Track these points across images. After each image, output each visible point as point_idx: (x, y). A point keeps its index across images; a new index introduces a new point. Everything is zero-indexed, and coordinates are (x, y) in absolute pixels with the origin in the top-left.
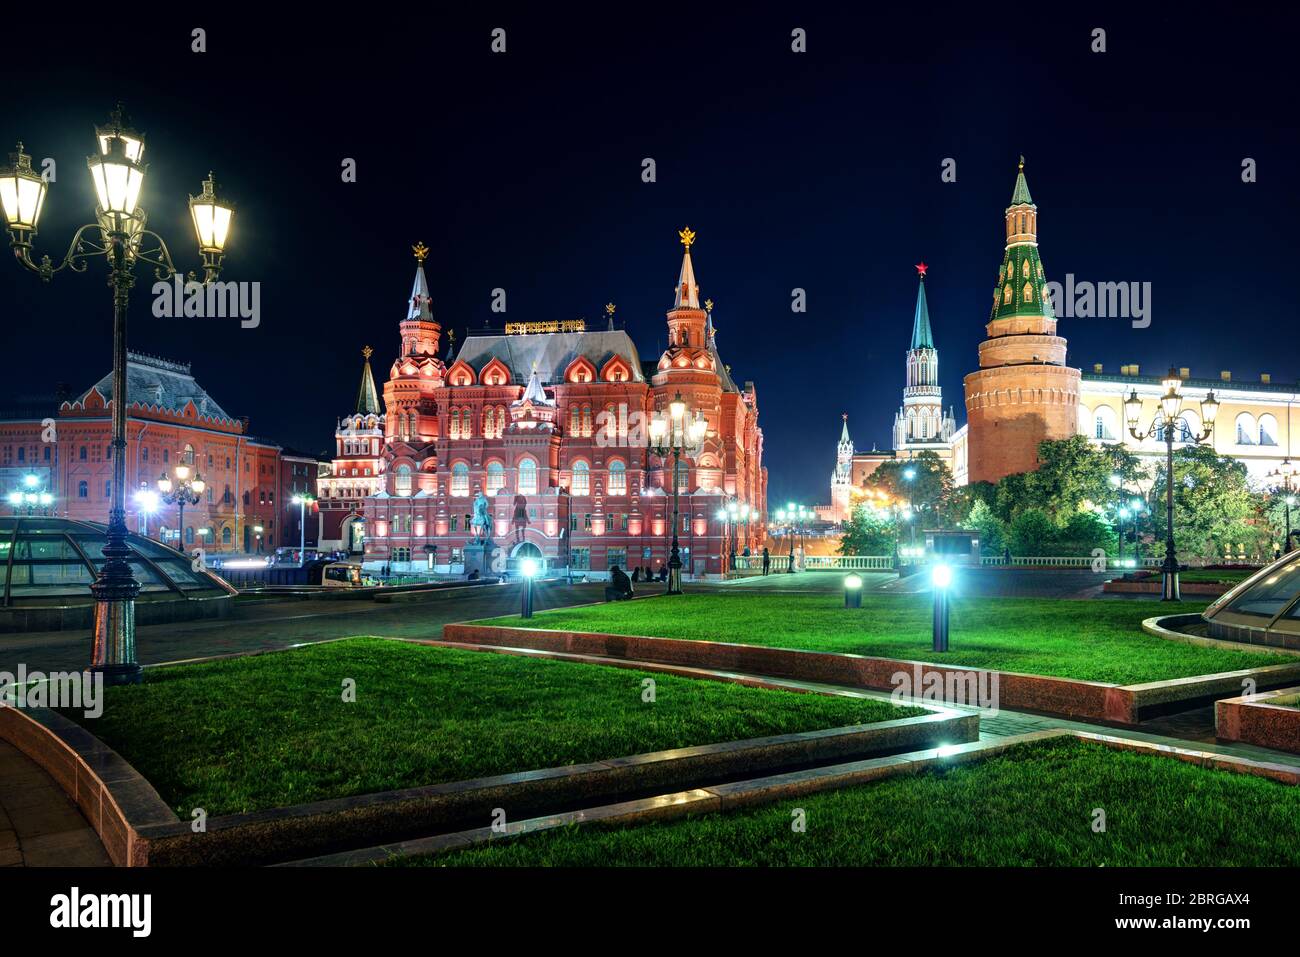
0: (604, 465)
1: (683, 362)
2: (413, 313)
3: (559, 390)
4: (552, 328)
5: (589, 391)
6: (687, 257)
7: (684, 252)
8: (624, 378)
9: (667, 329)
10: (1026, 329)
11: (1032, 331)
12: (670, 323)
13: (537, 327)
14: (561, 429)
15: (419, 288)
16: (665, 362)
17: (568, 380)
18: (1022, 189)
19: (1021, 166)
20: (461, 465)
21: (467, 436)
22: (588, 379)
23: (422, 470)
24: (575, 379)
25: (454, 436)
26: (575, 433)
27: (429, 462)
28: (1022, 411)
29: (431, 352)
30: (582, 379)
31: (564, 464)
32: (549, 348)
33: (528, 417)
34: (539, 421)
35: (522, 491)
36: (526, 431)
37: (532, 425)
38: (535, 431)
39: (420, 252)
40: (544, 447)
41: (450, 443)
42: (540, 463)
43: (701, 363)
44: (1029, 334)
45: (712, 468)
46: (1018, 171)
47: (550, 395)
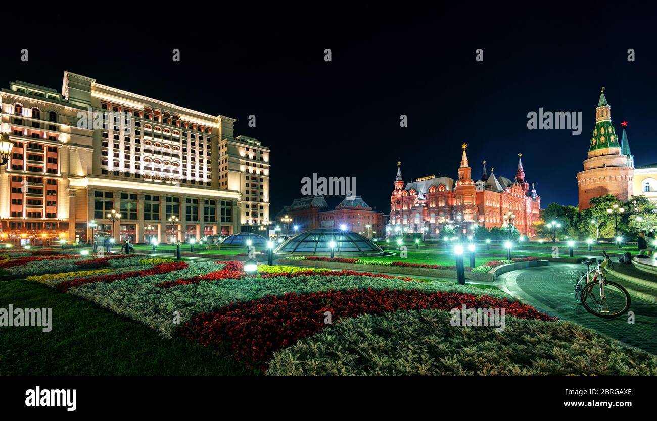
0: (438, 215)
1: (461, 183)
2: (397, 179)
3: (427, 195)
4: (427, 178)
5: (434, 195)
6: (465, 153)
7: (463, 151)
8: (443, 190)
9: (458, 174)
10: (602, 154)
11: (604, 154)
12: (459, 172)
13: (423, 179)
14: (427, 205)
15: (399, 173)
16: (456, 184)
17: (429, 192)
18: (603, 99)
19: (602, 91)
20: (405, 216)
21: (406, 209)
22: (434, 191)
23: (398, 218)
24: (431, 192)
25: (404, 209)
26: (431, 206)
27: (399, 216)
28: (596, 186)
29: (401, 188)
30: (433, 192)
31: (428, 215)
32: (426, 184)
33: (417, 203)
34: (420, 204)
35: (416, 223)
36: (416, 207)
37: (418, 205)
38: (418, 207)
39: (399, 164)
40: (421, 211)
41: (403, 211)
42: (420, 215)
43: (467, 183)
44: (603, 155)
45: (470, 213)
46: (601, 93)
47: (424, 197)
